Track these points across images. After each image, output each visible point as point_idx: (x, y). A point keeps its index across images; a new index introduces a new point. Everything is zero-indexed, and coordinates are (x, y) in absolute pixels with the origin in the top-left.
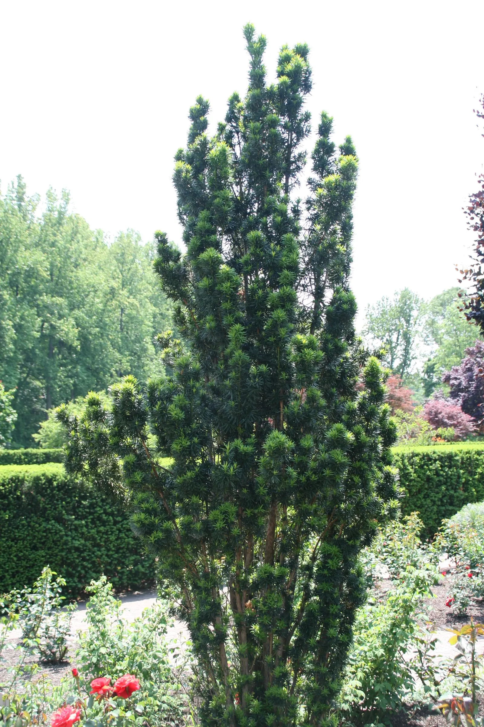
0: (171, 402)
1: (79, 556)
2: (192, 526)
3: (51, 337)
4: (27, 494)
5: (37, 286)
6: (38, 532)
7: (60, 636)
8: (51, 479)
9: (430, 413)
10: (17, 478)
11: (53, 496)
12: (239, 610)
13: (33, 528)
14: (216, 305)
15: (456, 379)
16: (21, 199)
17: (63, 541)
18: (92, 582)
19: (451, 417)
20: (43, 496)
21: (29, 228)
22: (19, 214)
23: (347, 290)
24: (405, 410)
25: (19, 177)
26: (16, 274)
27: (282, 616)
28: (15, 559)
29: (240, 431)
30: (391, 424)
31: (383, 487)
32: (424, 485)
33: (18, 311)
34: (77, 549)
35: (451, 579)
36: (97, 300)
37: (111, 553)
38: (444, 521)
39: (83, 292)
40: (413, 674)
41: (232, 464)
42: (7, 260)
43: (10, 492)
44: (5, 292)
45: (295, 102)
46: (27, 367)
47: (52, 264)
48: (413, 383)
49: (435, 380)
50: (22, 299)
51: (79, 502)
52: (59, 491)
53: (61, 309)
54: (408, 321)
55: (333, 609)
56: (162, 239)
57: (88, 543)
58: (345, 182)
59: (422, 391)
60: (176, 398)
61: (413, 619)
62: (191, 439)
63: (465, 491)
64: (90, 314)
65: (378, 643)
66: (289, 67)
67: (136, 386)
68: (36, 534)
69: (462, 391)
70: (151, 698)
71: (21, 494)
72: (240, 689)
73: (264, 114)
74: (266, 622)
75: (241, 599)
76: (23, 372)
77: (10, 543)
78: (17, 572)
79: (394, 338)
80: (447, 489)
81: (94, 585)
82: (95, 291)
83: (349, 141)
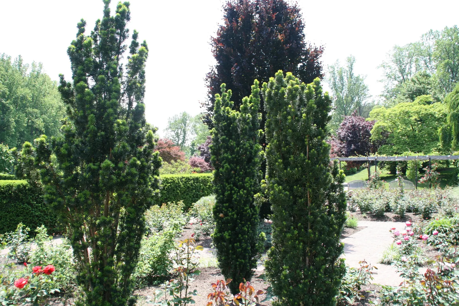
0: (62, 146)
1: (38, 219)
2: (71, 200)
3: (32, 126)
4: (14, 192)
5: (26, 104)
6: (19, 209)
7: (26, 252)
8: (25, 186)
9: (192, 162)
10: (10, 185)
11: (26, 193)
12: (92, 236)
13: (17, 207)
14: (83, 106)
15: (203, 148)
16: (20, 66)
17: (31, 213)
18: (38, 228)
19: (200, 164)
20: (22, 193)
21: (23, 78)
22: (19, 72)
23: (142, 103)
24: (181, 160)
25: (20, 56)
26: (17, 98)
27: (111, 237)
28: (9, 220)
29: (93, 160)
30: (159, 159)
31: (154, 184)
32: (186, 190)
33: (17, 114)
34: (37, 216)
35: (194, 226)
36: (53, 111)
37: (52, 218)
38: (193, 204)
39: (47, 107)
40: (174, 262)
41: (88, 173)
42: (13, 92)
43: (6, 191)
44: (11, 106)
45: (122, 24)
46: (21, 139)
47: (33, 94)
48: (186, 150)
49: (195, 149)
50: (19, 109)
51: (38, 196)
52: (29, 191)
53: (37, 114)
54: (185, 125)
55: (132, 234)
56: (62, 77)
57: (42, 214)
58: (140, 57)
59: (190, 153)
60: (64, 145)
61: (174, 240)
62: (70, 163)
63: (202, 192)
64: (49, 117)
65: (159, 250)
66: (121, 10)
67: (47, 140)
68: (18, 210)
69: (205, 153)
70: (62, 275)
71: (12, 192)
72: (93, 268)
73: (109, 28)
74: (103, 240)
75: (93, 231)
76: (19, 141)
77: (6, 213)
78: (10, 226)
79: (179, 132)
80: (195, 191)
81: (38, 229)
82: (52, 107)
83: (145, 42)
